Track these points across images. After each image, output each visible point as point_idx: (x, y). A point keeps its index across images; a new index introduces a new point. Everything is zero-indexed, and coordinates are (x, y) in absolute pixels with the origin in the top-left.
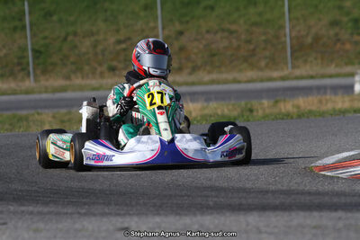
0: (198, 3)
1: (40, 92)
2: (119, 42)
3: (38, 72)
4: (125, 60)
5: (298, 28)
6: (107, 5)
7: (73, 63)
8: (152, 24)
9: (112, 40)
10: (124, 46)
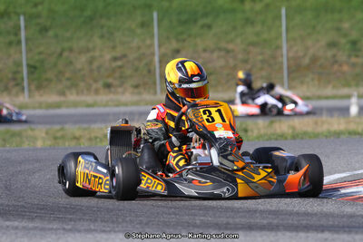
0: (195, 21)
1: (34, 108)
2: (115, 59)
3: (33, 87)
4: (121, 77)
5: (295, 49)
6: (103, 21)
7: (68, 79)
8: (148, 42)
9: (108, 57)
10: (119, 63)
